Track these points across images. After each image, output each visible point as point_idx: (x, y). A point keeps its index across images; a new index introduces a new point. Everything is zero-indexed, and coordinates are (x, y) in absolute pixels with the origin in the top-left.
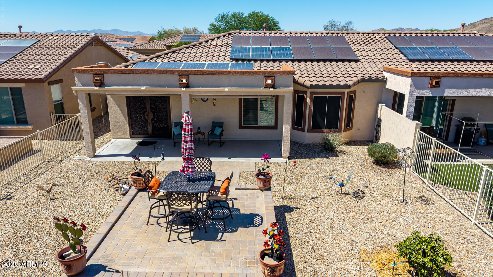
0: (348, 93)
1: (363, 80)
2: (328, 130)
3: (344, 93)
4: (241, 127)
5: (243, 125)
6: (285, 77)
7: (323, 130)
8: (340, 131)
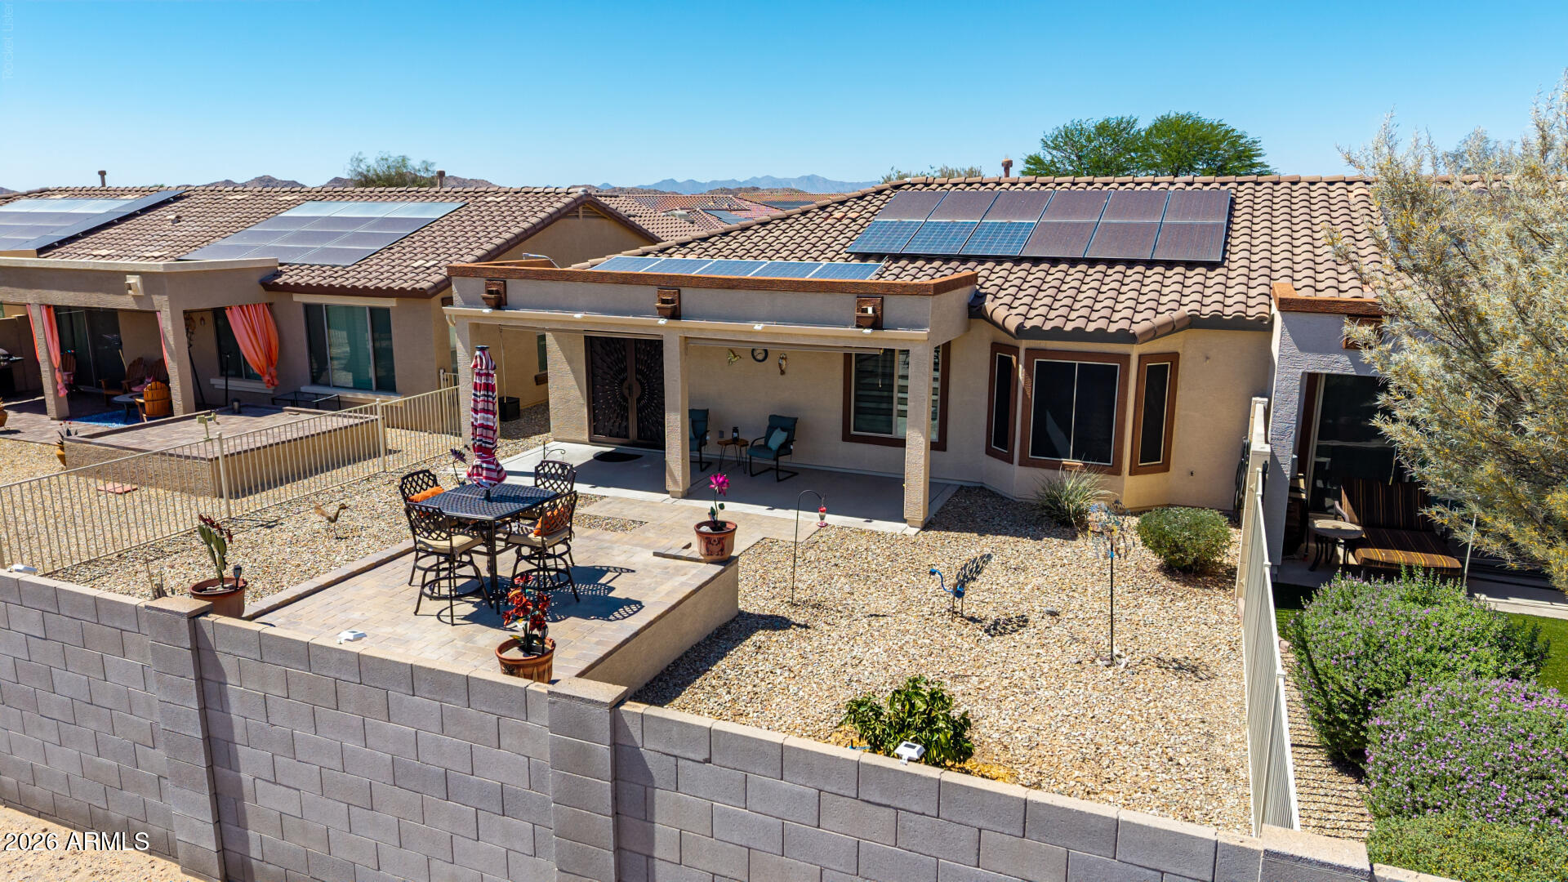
0: (1141, 357)
1: (1194, 322)
2: (1078, 463)
3: (1127, 357)
4: (847, 437)
5: (853, 432)
6: (908, 299)
7: (1065, 461)
8: (1116, 471)
